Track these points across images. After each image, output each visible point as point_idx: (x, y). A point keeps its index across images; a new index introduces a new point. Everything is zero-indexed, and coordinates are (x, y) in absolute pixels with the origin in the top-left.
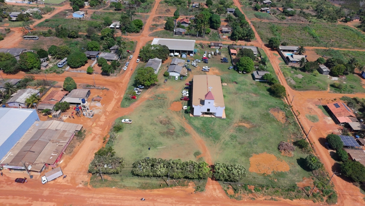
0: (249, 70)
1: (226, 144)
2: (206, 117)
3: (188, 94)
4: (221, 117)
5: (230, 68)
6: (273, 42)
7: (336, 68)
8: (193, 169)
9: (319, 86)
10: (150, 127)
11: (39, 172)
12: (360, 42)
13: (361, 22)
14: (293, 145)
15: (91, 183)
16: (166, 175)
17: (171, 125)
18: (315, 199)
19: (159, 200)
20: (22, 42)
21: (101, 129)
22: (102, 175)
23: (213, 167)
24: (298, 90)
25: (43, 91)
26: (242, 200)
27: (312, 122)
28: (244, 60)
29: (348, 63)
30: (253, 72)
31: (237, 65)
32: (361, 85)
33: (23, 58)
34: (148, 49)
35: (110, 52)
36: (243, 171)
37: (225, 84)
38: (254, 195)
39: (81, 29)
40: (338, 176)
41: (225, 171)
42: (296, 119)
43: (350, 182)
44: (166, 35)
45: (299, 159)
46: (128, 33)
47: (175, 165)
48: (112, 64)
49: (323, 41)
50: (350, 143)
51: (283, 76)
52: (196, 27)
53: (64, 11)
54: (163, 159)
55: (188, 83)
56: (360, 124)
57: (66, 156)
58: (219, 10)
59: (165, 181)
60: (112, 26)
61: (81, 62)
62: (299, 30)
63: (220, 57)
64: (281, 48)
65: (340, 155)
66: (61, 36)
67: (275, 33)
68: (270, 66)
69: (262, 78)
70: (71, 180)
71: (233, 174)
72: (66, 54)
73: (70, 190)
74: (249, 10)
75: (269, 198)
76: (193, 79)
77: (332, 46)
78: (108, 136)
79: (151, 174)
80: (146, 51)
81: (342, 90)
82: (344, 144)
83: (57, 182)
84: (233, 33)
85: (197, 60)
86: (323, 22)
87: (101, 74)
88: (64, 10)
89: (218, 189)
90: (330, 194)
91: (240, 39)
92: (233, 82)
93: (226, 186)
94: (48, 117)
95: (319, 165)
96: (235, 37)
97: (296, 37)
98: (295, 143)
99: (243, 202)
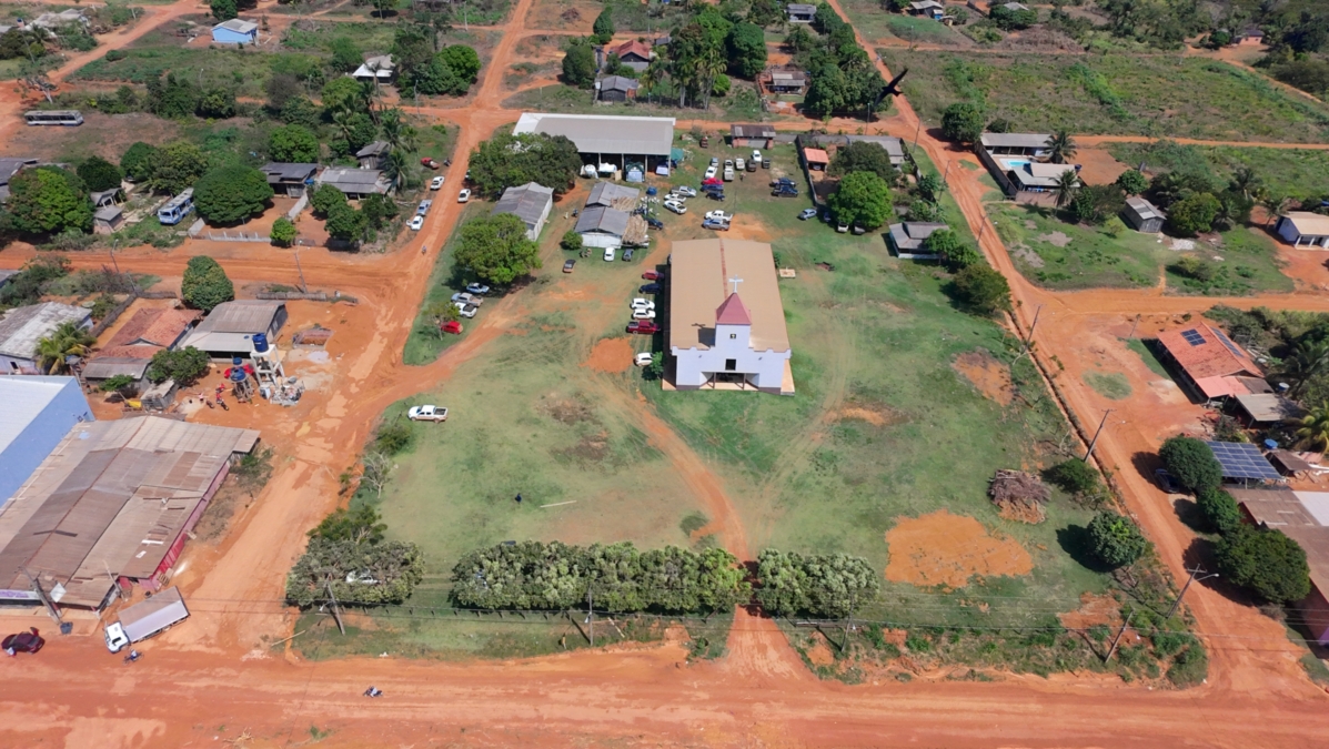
0: (873, 220)
1: (799, 485)
2: (720, 392)
3: (655, 310)
4: (779, 389)
5: (805, 216)
6: (958, 119)
7: (1186, 205)
8: (681, 576)
9: (1126, 272)
10: (516, 433)
11: (96, 609)
12: (1266, 117)
13: (1266, 47)
14: (1043, 480)
15: (296, 644)
16: (580, 601)
17: (595, 422)
18: (1127, 669)
19: (554, 695)
20: (20, 136)
21: (331, 446)
22: (336, 610)
23: (753, 568)
24: (1054, 287)
25: (103, 310)
26: (864, 682)
27: (1108, 400)
28: (857, 183)
29: (1229, 189)
30: (891, 227)
31: (831, 203)
32: (1278, 266)
33: (22, 191)
34: (499, 149)
35: (359, 165)
36: (863, 576)
37: (787, 270)
38: (907, 665)
39: (246, 84)
40: (1206, 583)
41: (797, 578)
42: (1051, 390)
43: (1249, 606)
44: (567, 100)
45: (1064, 530)
46: (426, 98)
47: (613, 565)
48: (366, 208)
49: (1136, 114)
50: (1246, 469)
51: (998, 239)
52: (677, 72)
53: (177, 20)
54: (565, 544)
55: (654, 271)
56: (1277, 400)
57: (198, 548)
58: (760, 9)
59: (575, 623)
60: (362, 71)
61: (249, 203)
62: (1050, 77)
63: (767, 177)
64: (987, 139)
65: (1212, 510)
66: (168, 109)
67: (965, 89)
68: (949, 204)
69: (921, 246)
70: (219, 633)
71: (828, 588)
72: (189, 174)
73: (218, 670)
74: (868, 10)
75: (963, 674)
76: (669, 258)
77: (1169, 130)
78: (359, 470)
79: (523, 599)
80: (493, 160)
81: (1208, 283)
82: (1227, 472)
83: (166, 644)
84: (811, 90)
85: (682, 188)
86: (1134, 48)
87: (325, 246)
88: (180, 17)
89: (776, 646)
90: (1179, 651)
91: (840, 112)
92: (818, 264)
93: (802, 634)
94: (128, 405)
95: (1136, 548)
96: (821, 106)
97: (1040, 101)
98: (1049, 475)
99: (867, 690)
